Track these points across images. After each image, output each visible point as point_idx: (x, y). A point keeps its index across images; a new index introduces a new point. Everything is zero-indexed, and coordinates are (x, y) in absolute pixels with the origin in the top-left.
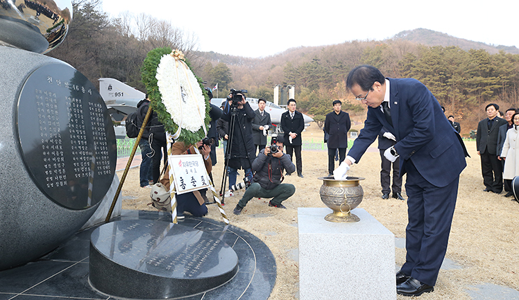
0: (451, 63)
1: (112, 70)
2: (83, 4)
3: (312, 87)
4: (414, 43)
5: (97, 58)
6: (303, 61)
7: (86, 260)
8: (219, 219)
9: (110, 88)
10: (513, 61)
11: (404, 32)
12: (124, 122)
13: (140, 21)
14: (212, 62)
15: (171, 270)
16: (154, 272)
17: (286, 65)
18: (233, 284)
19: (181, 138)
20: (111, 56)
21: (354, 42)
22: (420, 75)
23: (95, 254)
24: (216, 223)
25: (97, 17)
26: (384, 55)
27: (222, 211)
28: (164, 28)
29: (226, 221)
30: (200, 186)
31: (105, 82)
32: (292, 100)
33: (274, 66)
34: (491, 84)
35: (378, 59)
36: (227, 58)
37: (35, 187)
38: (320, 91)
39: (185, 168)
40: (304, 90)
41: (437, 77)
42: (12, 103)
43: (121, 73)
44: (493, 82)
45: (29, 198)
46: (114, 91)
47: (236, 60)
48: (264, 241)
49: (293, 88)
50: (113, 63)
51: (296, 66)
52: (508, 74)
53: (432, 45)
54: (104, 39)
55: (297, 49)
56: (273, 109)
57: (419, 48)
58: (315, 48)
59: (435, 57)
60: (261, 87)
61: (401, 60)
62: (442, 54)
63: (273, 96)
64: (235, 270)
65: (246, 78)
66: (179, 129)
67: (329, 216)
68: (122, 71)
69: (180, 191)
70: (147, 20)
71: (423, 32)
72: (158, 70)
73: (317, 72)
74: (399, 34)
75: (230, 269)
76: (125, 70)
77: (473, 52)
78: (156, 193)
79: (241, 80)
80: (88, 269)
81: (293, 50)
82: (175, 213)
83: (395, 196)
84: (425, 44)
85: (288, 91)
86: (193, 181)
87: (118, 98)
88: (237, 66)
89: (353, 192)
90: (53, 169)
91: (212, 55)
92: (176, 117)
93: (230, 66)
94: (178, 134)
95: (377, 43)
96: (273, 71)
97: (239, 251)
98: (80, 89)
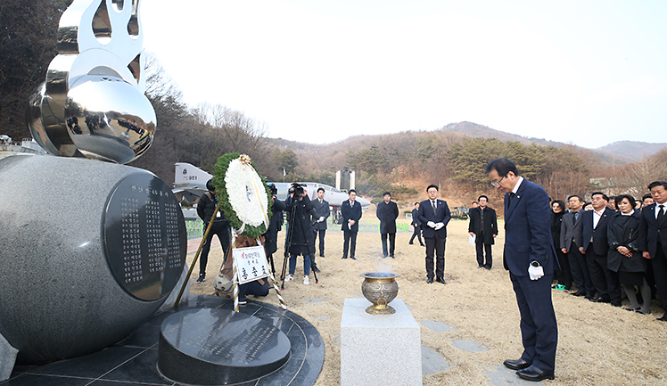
0: (492, 153)
1: (187, 154)
2: (166, 97)
3: (370, 172)
4: (460, 134)
5: (175, 144)
6: (362, 148)
7: (155, 346)
8: (278, 304)
9: (185, 172)
10: (543, 152)
11: (452, 124)
12: (196, 205)
13: (216, 110)
14: (280, 148)
15: (230, 358)
16: (215, 360)
17: (347, 152)
18: (284, 370)
19: (244, 233)
20: (187, 142)
21: (407, 132)
22: (467, 162)
23: (164, 343)
24: (275, 308)
25: (177, 108)
26: (435, 144)
27: (280, 297)
28: (237, 117)
29: (284, 307)
30: (260, 275)
31: (180, 167)
32: (352, 191)
33: (336, 152)
34: (527, 171)
35: (429, 148)
36: (294, 144)
37: (115, 283)
38: (378, 175)
39: (247, 260)
40: (364, 174)
41: (481, 165)
42: (102, 211)
43: (196, 157)
44: (529, 169)
45: (109, 293)
46: (188, 175)
47: (302, 146)
48: (316, 327)
49: (353, 172)
50: (189, 148)
51: (356, 153)
52: (540, 163)
53: (475, 137)
54: (182, 127)
55: (358, 137)
56: (334, 193)
57: (464, 139)
58: (373, 137)
59: (478, 147)
60: (324, 171)
61: (449, 149)
62: (484, 144)
63: (335, 179)
64: (288, 356)
65: (310, 163)
66: (244, 225)
67: (369, 308)
68: (197, 155)
69: (242, 281)
70: (223, 110)
71: (468, 125)
72: (227, 174)
73: (375, 158)
74: (448, 126)
75: (284, 356)
76: (200, 154)
77: (510, 144)
78: (220, 283)
79: (306, 165)
80: (156, 355)
81: (354, 137)
82: (236, 302)
83: (438, 280)
84: (470, 135)
85: (349, 175)
86: (255, 270)
87: (191, 182)
88: (303, 152)
89: (389, 288)
90: (131, 265)
91: (280, 141)
92: (240, 215)
93: (297, 152)
94: (242, 229)
95: (428, 133)
96: (335, 157)
97: (294, 337)
98: (159, 193)
